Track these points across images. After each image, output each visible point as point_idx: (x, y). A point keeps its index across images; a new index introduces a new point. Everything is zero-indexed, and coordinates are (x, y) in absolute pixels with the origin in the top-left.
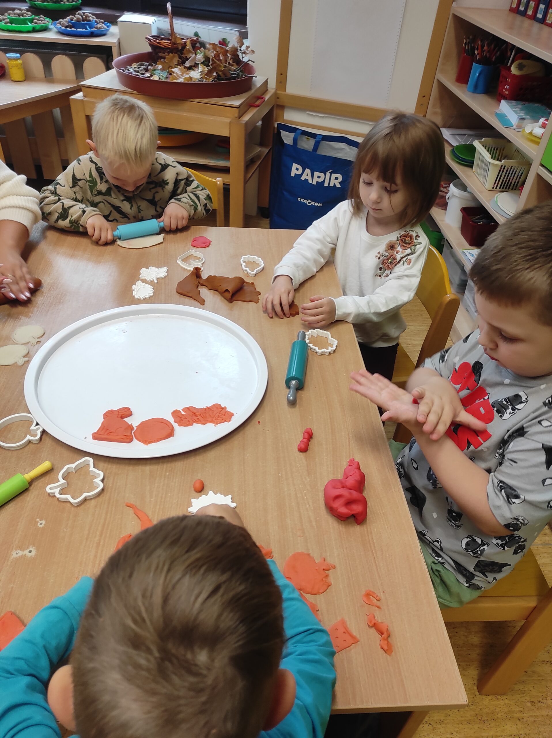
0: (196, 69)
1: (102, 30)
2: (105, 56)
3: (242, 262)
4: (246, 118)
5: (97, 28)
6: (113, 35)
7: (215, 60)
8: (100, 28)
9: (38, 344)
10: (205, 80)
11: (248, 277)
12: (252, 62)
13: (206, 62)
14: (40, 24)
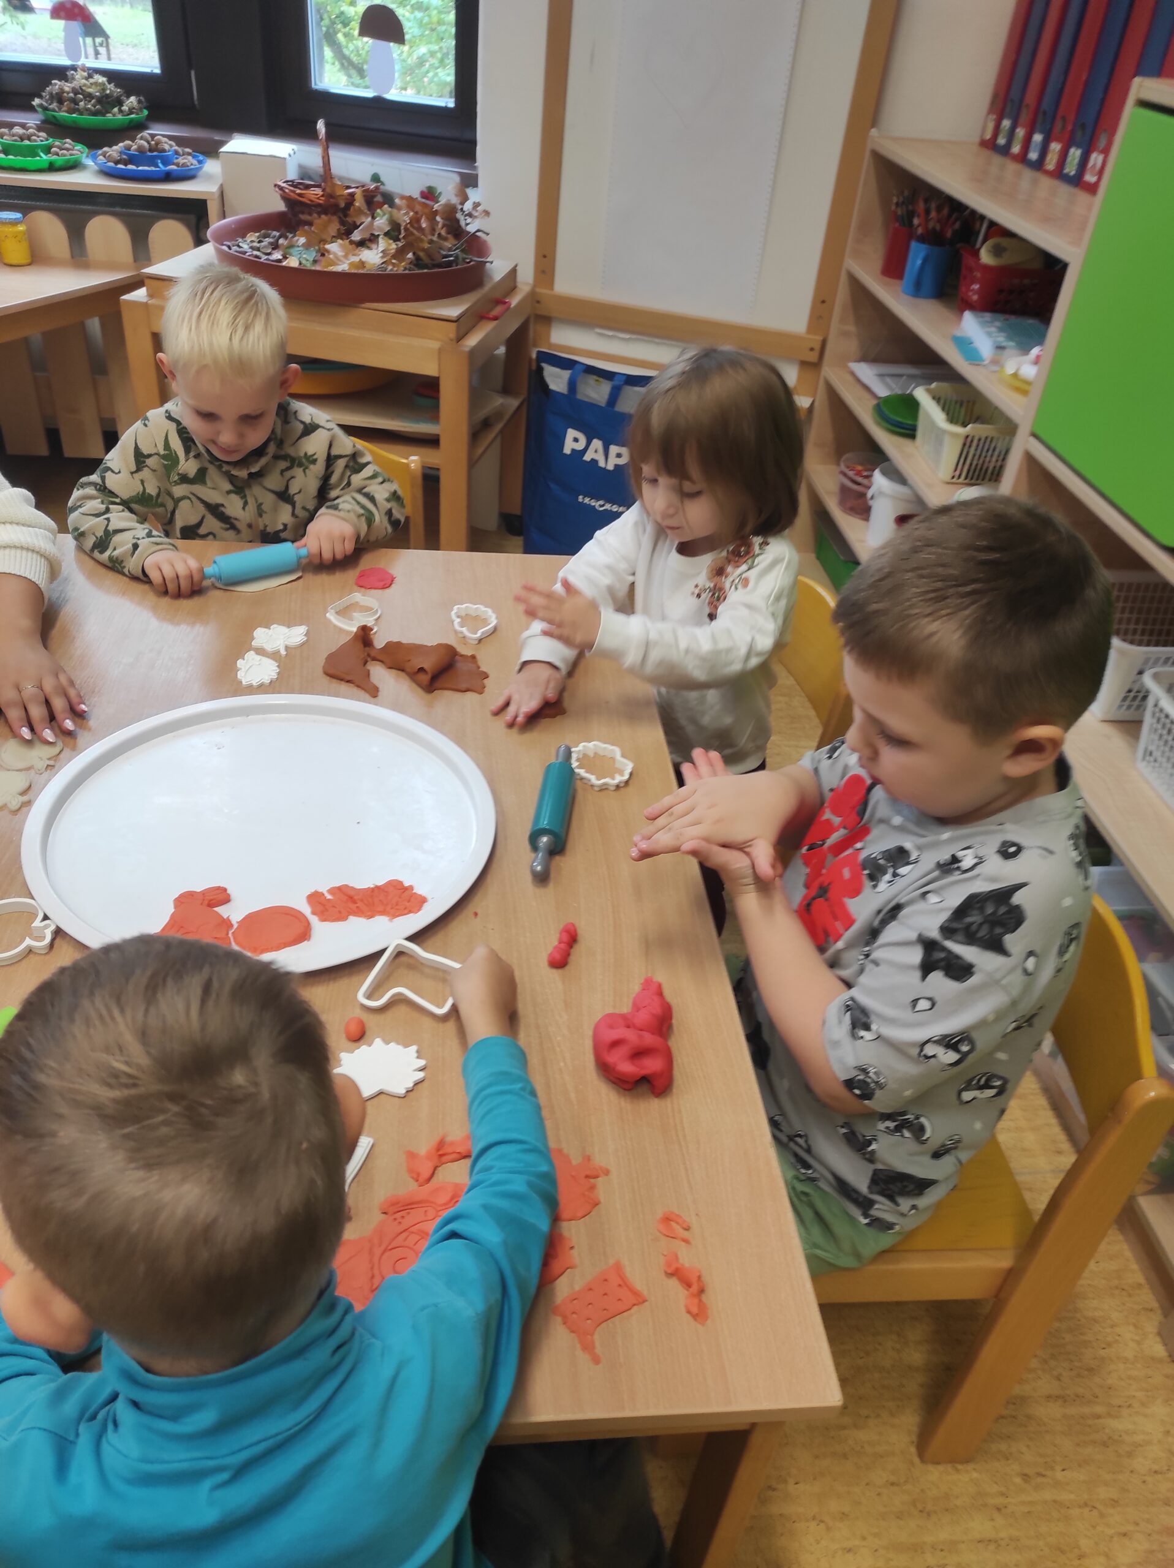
0: (374, 246)
1: (189, 170)
2: (192, 218)
3: (453, 616)
4: (472, 340)
5: (177, 165)
6: (210, 177)
7: (412, 229)
8: (184, 165)
9: (48, 771)
10: (390, 267)
11: (465, 644)
12: (485, 233)
13: (393, 232)
14: (64, 155)
